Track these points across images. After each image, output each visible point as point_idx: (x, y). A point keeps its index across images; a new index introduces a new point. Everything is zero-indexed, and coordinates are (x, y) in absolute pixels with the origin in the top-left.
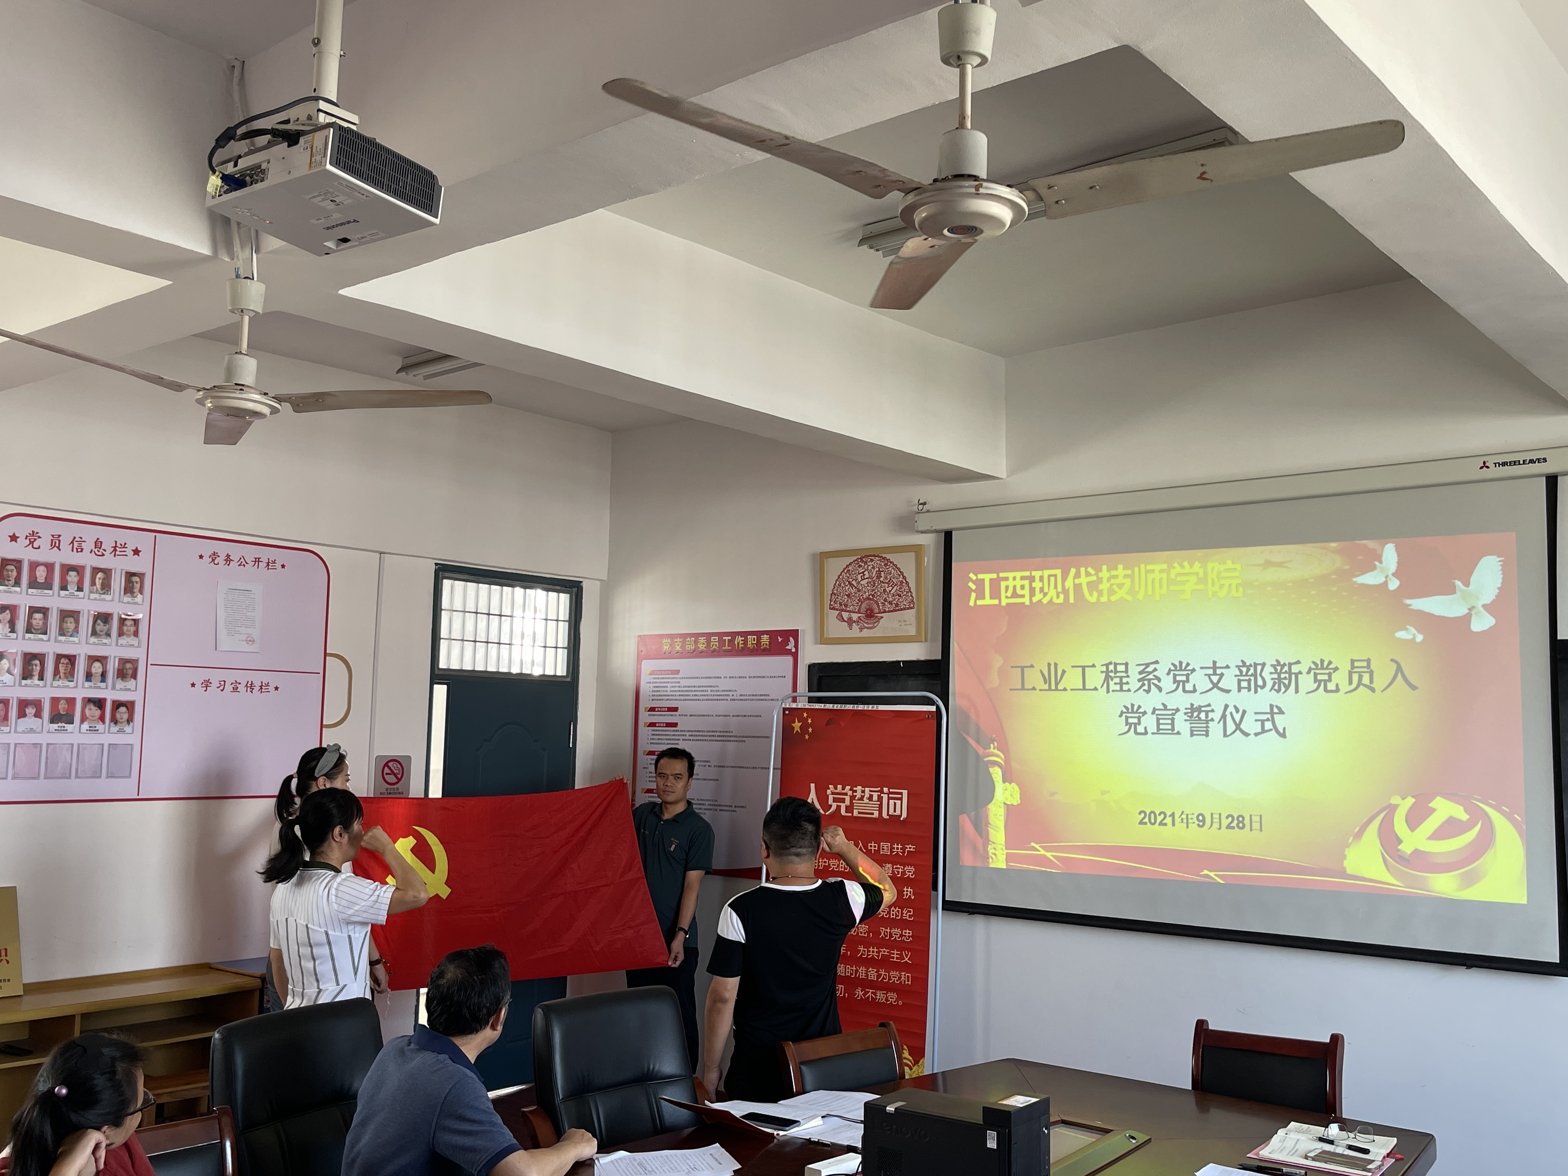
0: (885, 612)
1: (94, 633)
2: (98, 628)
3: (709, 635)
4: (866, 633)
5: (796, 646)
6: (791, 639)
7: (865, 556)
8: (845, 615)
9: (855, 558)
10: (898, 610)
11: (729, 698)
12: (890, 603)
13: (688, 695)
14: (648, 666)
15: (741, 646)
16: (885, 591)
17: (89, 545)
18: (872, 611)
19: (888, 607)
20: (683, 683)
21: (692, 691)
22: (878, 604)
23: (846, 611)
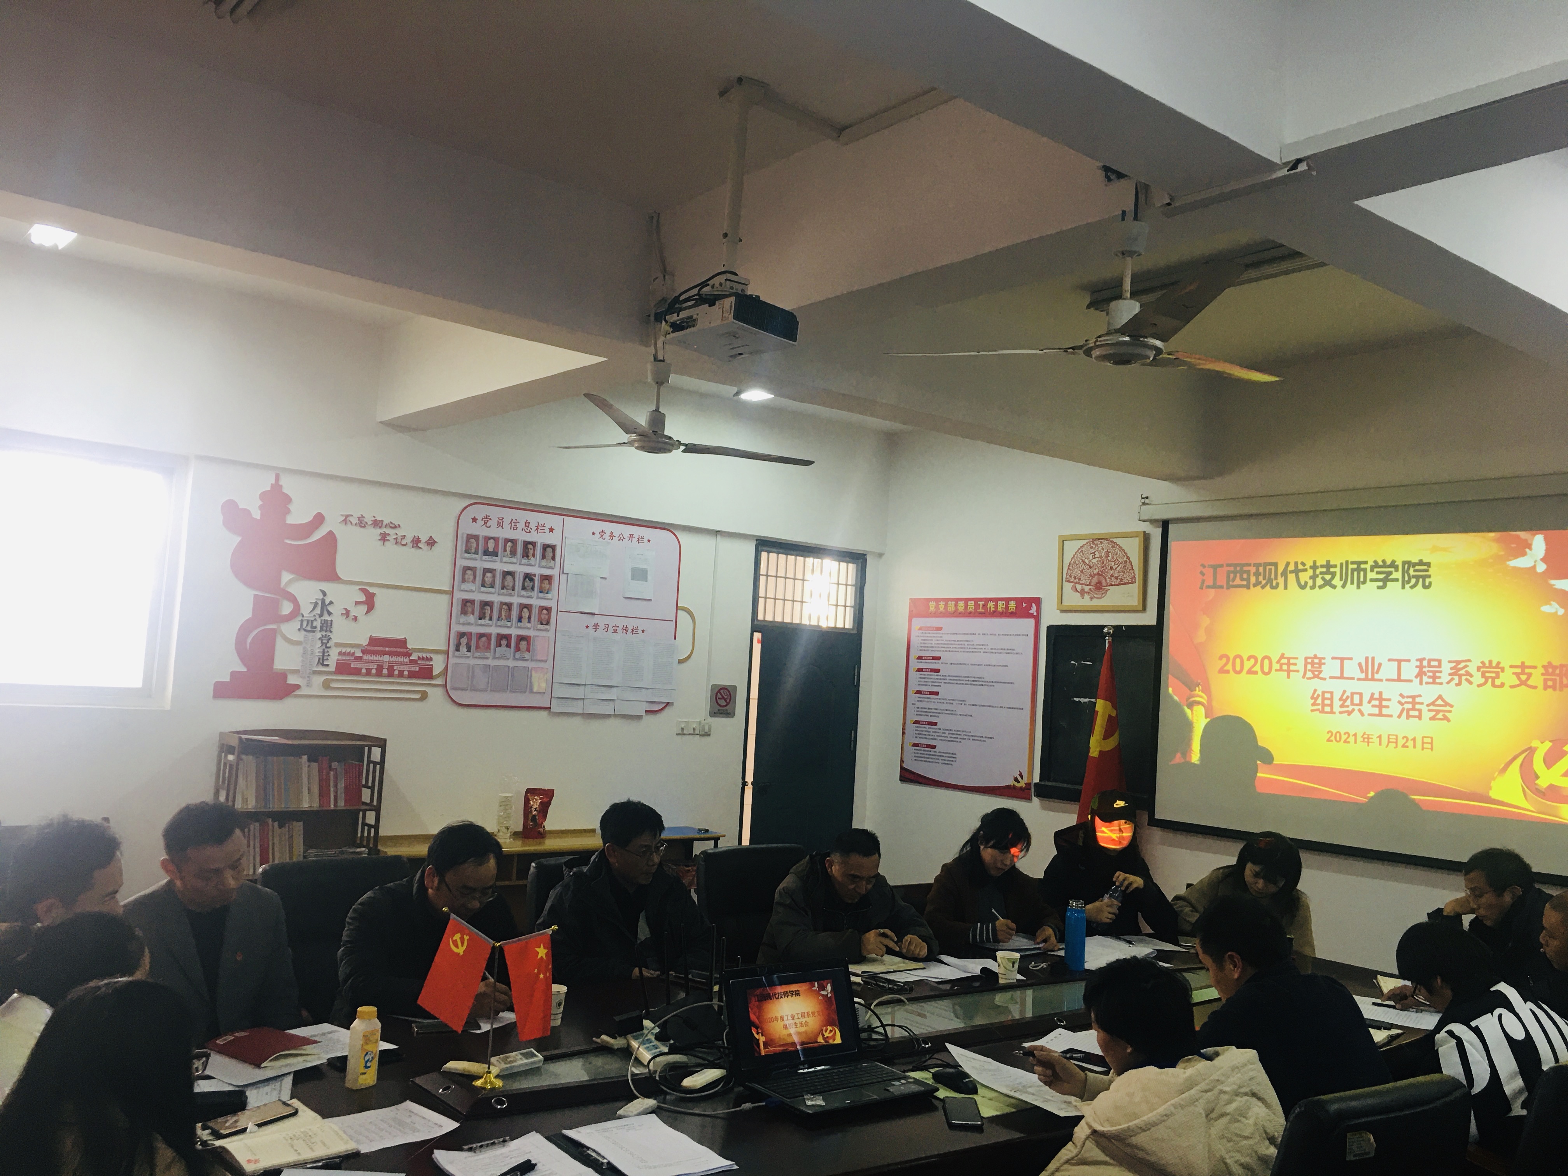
0: (1112, 585)
1: (524, 588)
2: (526, 584)
3: (966, 600)
4: (1095, 602)
5: (1038, 610)
6: (1034, 605)
7: (1095, 540)
8: (1079, 587)
9: (1088, 541)
10: (1123, 584)
11: (982, 651)
12: (1116, 578)
13: (949, 648)
14: (918, 623)
15: (992, 609)
16: (1112, 568)
17: (521, 525)
18: (1100, 582)
19: (1114, 581)
20: (946, 637)
21: (952, 644)
22: (1106, 580)
23: (1079, 583)
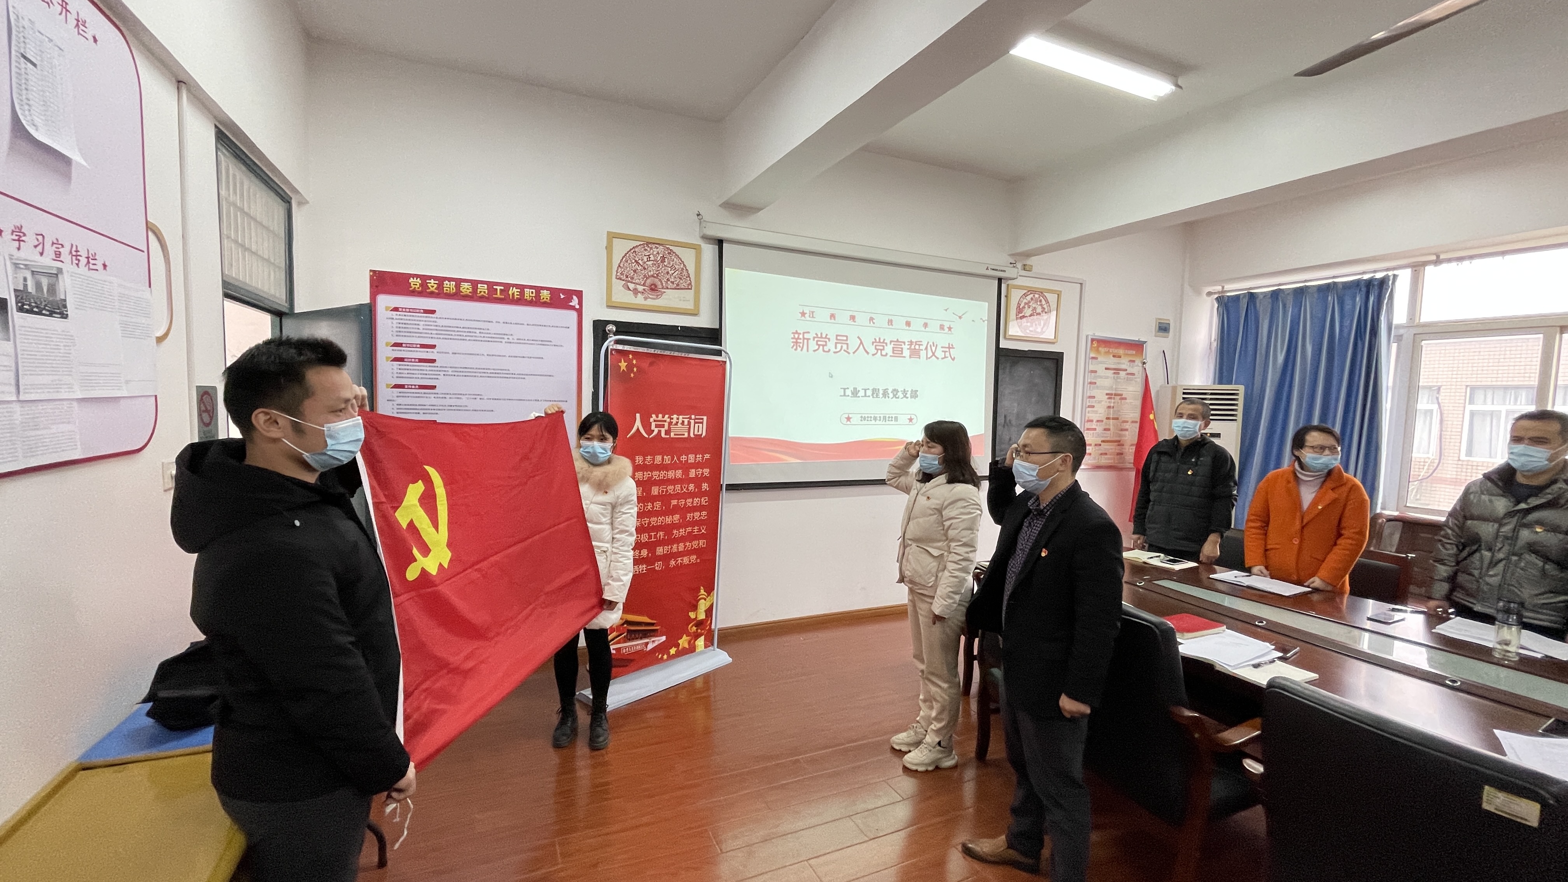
0: (667, 288)
4: (649, 302)
5: (580, 303)
6: (575, 297)
7: (649, 243)
8: (631, 286)
9: (642, 243)
10: (678, 289)
11: (504, 341)
12: (673, 283)
13: (449, 335)
14: (384, 301)
15: (516, 297)
16: (668, 273)
18: (656, 286)
19: (670, 285)
20: (441, 322)
21: (454, 331)
22: (661, 282)
23: (631, 282)
